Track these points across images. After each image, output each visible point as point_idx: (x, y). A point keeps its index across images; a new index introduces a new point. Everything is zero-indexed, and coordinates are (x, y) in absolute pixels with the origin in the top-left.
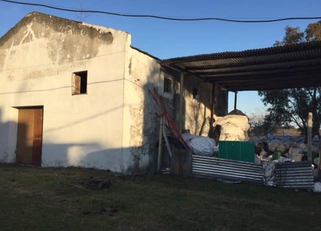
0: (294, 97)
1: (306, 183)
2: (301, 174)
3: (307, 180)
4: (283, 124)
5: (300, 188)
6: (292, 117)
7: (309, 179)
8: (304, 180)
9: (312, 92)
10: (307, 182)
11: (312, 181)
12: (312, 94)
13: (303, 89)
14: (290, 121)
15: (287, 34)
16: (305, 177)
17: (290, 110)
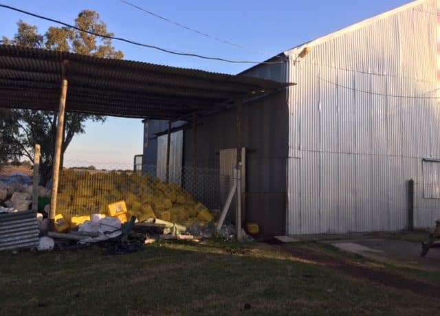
0: (27, 121)
1: (28, 240)
2: (21, 229)
3: (30, 236)
4: (10, 158)
5: (20, 248)
6: (23, 149)
7: (32, 233)
8: (26, 236)
9: (51, 118)
10: (29, 238)
11: (37, 237)
12: (52, 120)
13: (40, 112)
14: (21, 154)
15: (20, 31)
16: (27, 232)
17: (21, 140)
